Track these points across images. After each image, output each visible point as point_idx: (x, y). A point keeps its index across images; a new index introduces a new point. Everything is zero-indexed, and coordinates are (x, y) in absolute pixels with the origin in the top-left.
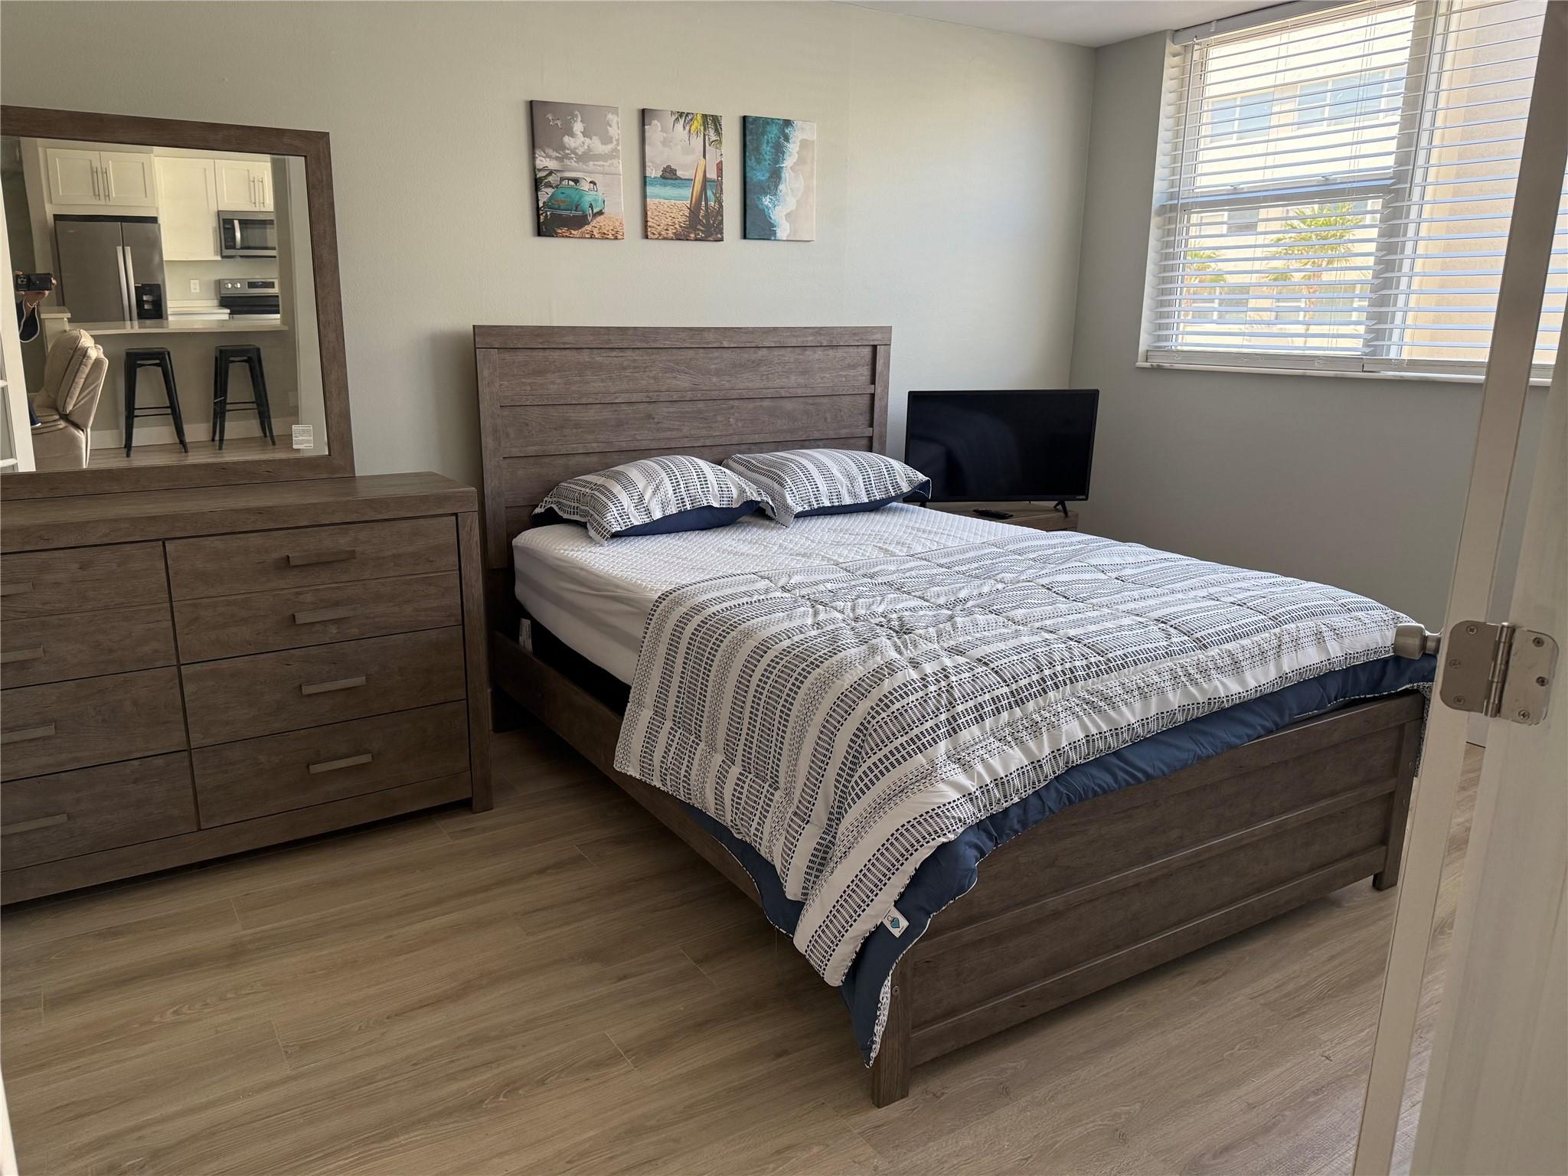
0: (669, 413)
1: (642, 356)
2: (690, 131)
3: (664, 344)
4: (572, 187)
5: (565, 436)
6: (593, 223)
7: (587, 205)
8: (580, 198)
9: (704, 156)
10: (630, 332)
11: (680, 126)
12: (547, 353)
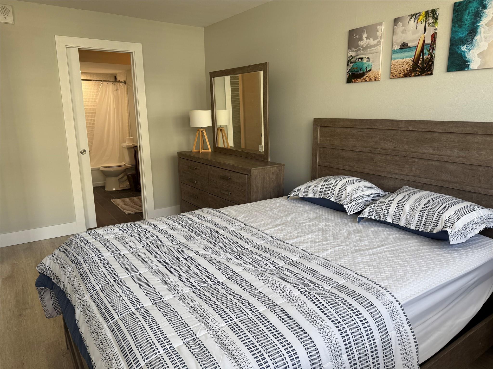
0: (381, 159)
1: (371, 132)
2: (417, 22)
3: (379, 127)
4: (360, 62)
5: (338, 161)
6: (366, 76)
7: (364, 68)
8: (363, 65)
9: (425, 33)
10: (364, 121)
11: (412, 21)
12: (336, 129)
